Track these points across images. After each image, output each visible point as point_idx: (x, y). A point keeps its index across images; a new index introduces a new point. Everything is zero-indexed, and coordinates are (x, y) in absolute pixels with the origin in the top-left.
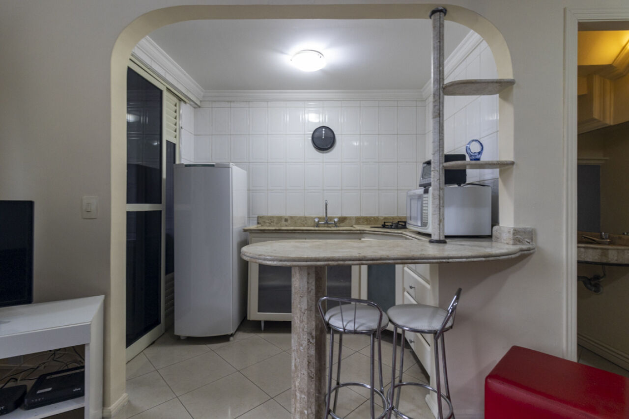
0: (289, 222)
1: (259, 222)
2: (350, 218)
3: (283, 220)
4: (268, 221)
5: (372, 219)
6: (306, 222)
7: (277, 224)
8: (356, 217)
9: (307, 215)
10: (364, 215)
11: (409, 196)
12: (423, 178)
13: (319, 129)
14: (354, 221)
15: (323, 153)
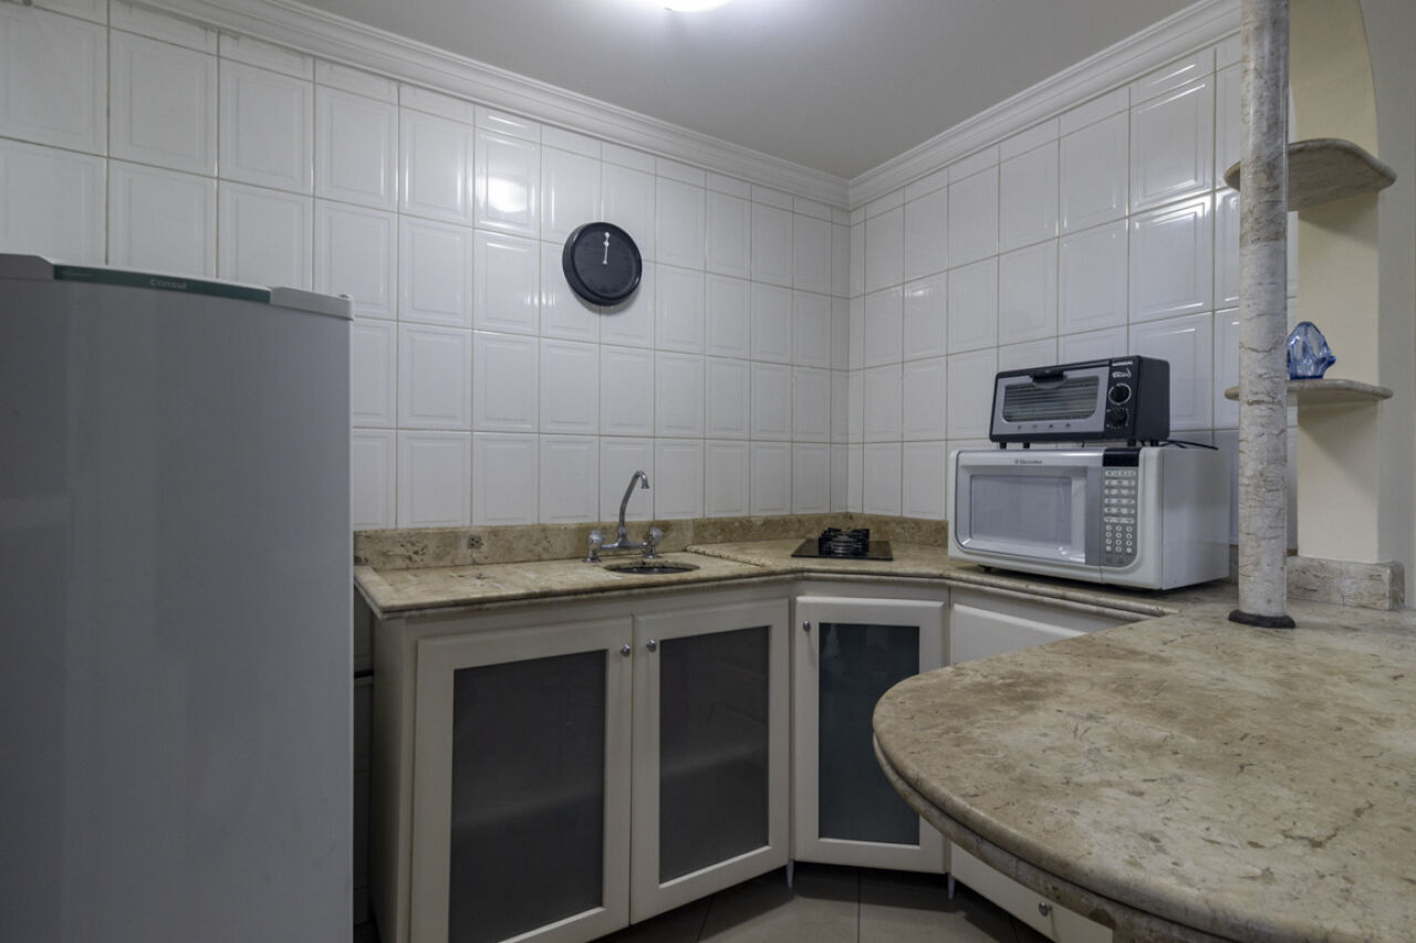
0: (485, 548)
1: (362, 554)
2: (679, 525)
3: (464, 543)
4: (402, 551)
5: (737, 524)
6: (545, 544)
7: (438, 557)
8: (694, 521)
9: (547, 520)
10: (713, 513)
11: (967, 467)
12: (1008, 418)
13: (592, 231)
14: (690, 534)
15: (600, 313)
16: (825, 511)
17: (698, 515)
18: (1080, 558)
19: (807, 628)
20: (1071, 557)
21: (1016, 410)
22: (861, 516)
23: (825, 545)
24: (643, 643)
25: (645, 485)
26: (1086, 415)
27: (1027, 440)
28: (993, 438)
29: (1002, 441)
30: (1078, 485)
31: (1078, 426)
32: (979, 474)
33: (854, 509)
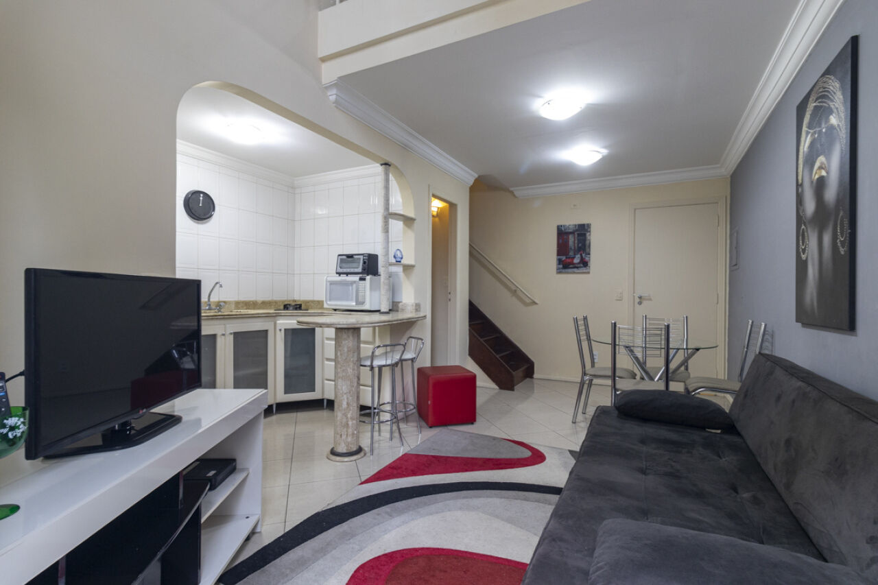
2: (229, 302)
11: (329, 281)
12: (341, 268)
13: (196, 193)
14: (233, 306)
15: (198, 223)
16: (285, 299)
17: (236, 299)
18: (354, 304)
19: (280, 330)
20: (352, 304)
21: (344, 265)
22: (299, 301)
23: (286, 307)
24: (228, 333)
25: (221, 286)
26: (357, 268)
27: (347, 274)
28: (337, 273)
29: (340, 274)
30: (354, 286)
31: (356, 270)
32: (332, 283)
33: (296, 298)
